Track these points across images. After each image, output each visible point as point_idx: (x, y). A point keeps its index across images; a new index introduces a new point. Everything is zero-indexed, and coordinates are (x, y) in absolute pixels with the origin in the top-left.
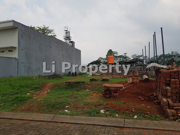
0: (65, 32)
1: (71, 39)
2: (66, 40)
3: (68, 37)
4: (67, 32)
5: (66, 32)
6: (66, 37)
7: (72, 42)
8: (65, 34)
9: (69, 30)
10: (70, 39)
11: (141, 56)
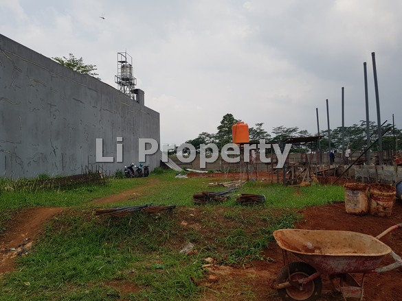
0: (120, 66)
1: (134, 84)
2: (123, 85)
3: (127, 79)
4: (125, 66)
5: (123, 67)
6: (123, 79)
7: (136, 91)
8: (120, 71)
9: (129, 62)
10: (132, 84)
11: (294, 130)
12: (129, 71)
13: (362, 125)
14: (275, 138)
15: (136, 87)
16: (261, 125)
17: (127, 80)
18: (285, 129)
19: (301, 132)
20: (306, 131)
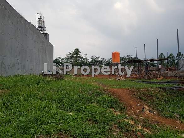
0: (38, 20)
1: (45, 30)
7: (46, 34)
8: (38, 23)
11: (99, 58)
12: (42, 23)
13: (127, 57)
14: (91, 61)
15: (45, 32)
16: (86, 54)
17: (42, 28)
18: (95, 57)
19: (102, 59)
20: (104, 58)
